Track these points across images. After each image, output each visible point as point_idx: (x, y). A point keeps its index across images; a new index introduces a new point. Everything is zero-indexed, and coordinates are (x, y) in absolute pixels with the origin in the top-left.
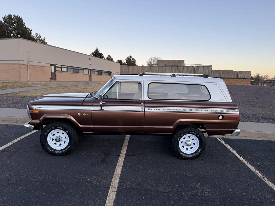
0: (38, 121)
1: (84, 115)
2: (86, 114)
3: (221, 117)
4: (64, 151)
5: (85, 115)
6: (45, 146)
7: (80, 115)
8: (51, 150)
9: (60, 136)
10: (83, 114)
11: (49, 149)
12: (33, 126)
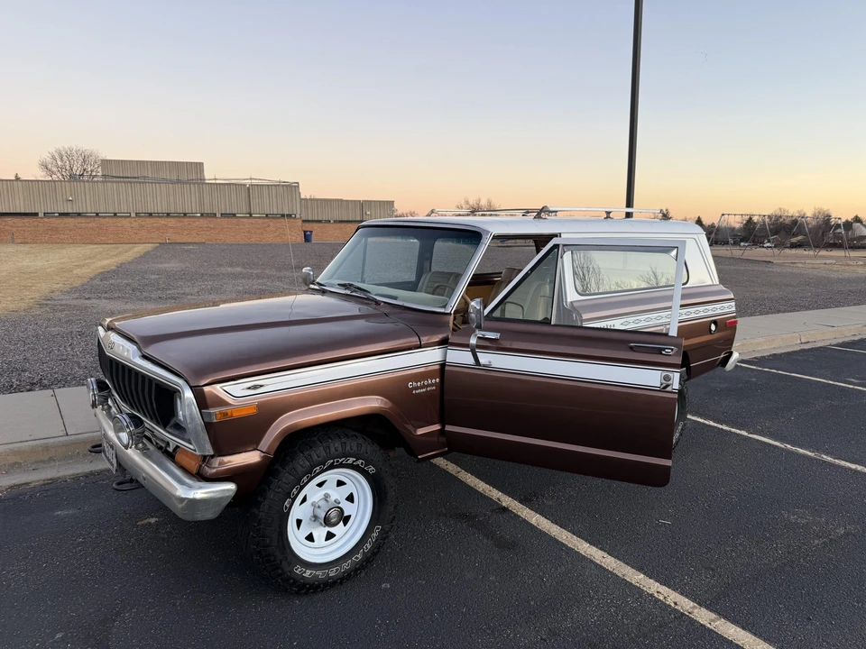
0: (251, 457)
1: (429, 385)
2: (433, 381)
3: (713, 327)
4: (359, 556)
5: (432, 385)
6: (284, 564)
7: (417, 388)
8: (308, 572)
9: (326, 497)
10: (426, 383)
11: (298, 570)
12: (230, 487)
